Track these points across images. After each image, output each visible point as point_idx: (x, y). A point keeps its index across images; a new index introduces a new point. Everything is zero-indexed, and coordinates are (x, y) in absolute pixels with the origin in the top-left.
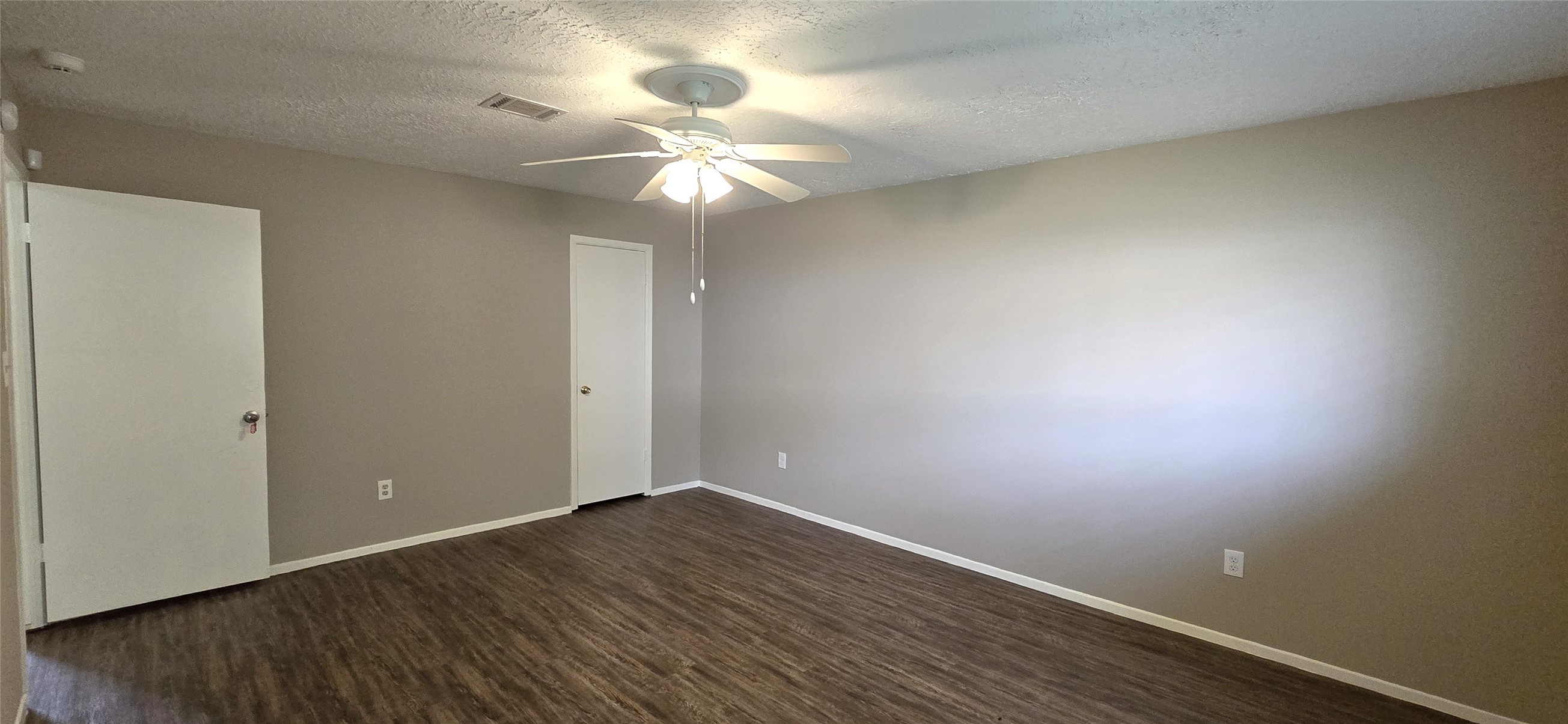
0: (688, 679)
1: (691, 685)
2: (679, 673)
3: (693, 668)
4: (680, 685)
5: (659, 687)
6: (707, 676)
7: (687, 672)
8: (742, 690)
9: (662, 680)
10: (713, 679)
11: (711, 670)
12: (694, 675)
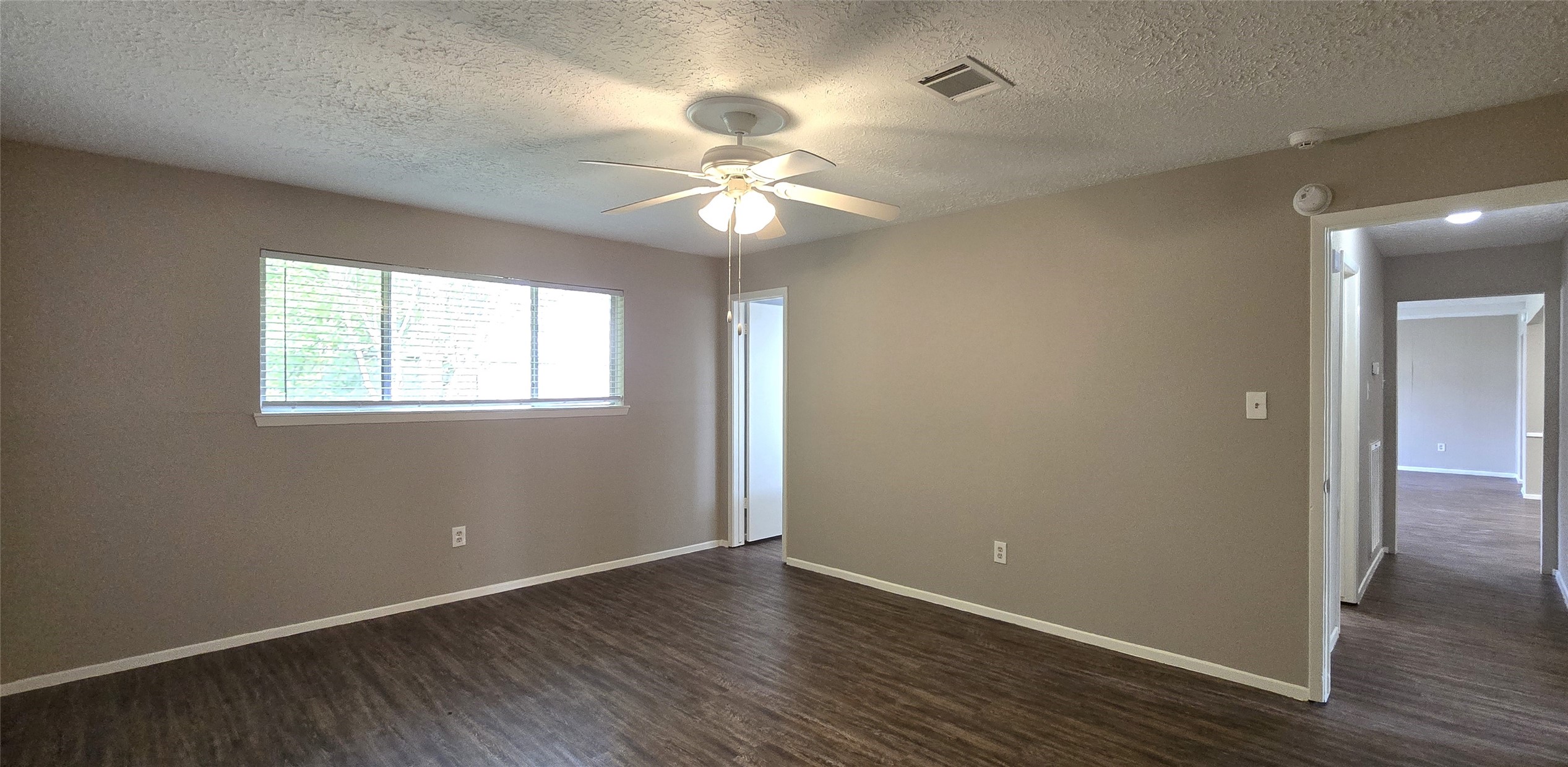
0: (741, 742)
1: (737, 736)
2: (751, 748)
3: (735, 754)
4: (748, 736)
5: (770, 733)
6: (719, 745)
7: (742, 749)
8: (683, 732)
9: (769, 740)
10: (713, 741)
11: (715, 752)
12: (734, 746)
